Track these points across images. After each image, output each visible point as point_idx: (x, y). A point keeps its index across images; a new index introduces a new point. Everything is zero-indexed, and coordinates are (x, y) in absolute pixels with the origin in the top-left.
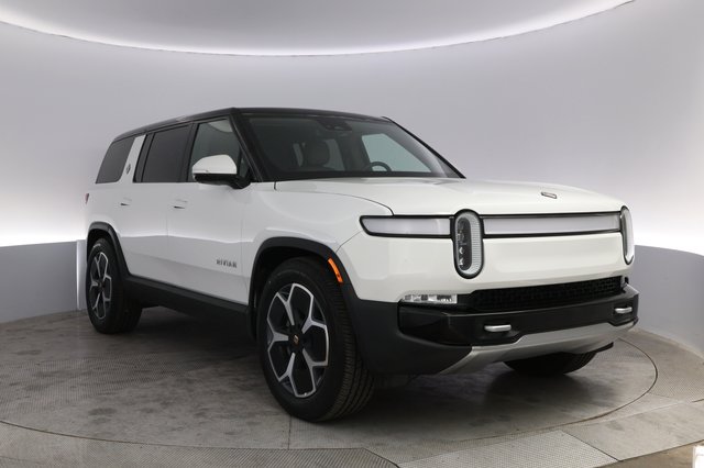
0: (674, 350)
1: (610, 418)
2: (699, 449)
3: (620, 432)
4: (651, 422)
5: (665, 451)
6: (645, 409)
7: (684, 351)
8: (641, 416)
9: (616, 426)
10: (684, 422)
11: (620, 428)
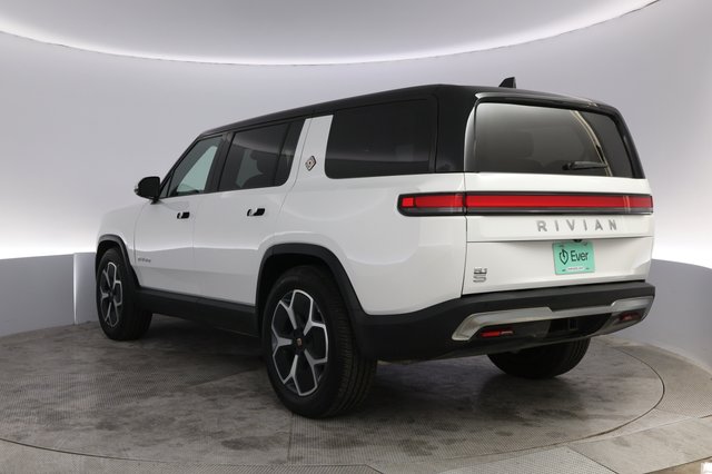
0: (681, 365)
1: (617, 434)
2: (707, 467)
3: (626, 448)
4: (658, 438)
5: (673, 468)
6: (652, 425)
7: (691, 366)
8: (648, 433)
9: (621, 442)
10: (692, 438)
11: (627, 445)
